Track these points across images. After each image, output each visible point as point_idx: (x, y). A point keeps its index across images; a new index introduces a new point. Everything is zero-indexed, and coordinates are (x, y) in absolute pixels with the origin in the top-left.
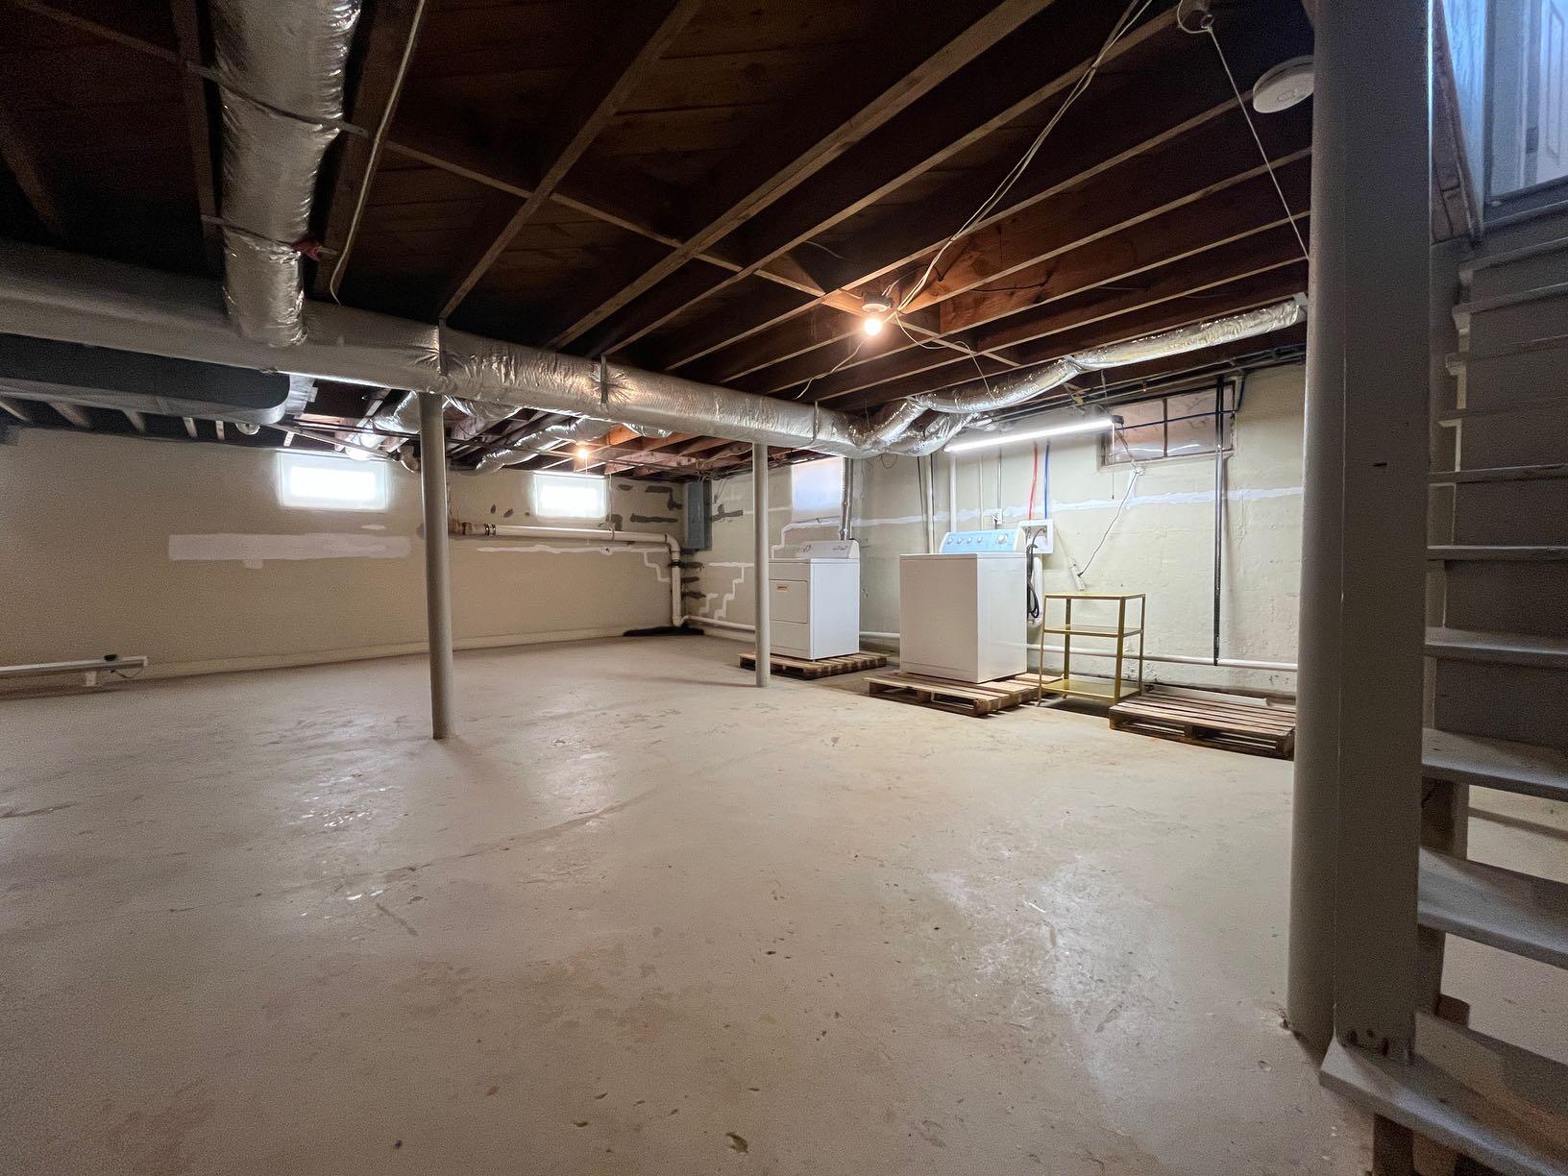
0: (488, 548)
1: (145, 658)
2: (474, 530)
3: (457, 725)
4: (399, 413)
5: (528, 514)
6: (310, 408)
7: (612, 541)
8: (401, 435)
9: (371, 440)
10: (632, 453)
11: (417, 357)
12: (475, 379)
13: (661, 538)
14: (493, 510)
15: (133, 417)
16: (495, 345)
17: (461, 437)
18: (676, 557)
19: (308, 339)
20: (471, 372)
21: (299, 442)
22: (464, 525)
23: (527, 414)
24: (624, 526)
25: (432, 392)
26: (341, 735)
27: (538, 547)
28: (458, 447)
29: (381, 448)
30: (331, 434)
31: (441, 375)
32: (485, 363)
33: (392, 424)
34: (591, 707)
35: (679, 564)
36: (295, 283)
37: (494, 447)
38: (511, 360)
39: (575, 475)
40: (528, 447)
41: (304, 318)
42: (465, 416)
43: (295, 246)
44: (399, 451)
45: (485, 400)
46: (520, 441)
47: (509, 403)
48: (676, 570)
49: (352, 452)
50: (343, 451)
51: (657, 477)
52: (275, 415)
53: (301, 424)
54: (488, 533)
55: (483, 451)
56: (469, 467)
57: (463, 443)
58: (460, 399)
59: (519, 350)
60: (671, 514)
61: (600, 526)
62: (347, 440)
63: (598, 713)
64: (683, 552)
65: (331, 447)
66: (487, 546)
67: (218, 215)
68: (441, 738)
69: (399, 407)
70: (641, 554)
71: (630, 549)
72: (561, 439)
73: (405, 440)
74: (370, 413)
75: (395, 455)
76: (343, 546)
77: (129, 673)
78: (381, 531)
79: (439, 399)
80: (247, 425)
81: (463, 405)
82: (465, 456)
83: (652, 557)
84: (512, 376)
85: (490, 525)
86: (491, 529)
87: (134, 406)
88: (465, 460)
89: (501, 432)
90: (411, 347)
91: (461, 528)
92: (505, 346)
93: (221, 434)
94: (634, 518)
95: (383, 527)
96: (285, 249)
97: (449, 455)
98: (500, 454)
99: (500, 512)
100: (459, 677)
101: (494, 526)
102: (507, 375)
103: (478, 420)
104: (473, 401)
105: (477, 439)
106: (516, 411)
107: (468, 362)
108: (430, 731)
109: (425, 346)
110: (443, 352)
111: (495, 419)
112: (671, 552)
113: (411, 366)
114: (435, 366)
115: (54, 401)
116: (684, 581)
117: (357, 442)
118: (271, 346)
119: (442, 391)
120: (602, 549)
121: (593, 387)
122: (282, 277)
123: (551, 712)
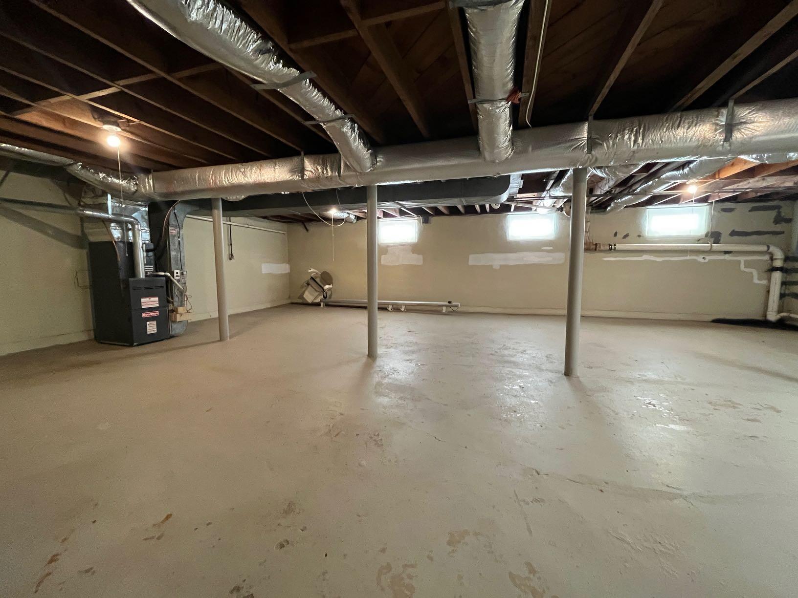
0: (610, 258)
1: (459, 304)
2: (602, 248)
3: (579, 369)
4: (562, 185)
5: (639, 236)
6: (521, 191)
7: (710, 252)
8: (564, 197)
9: (548, 202)
10: (740, 182)
11: (572, 146)
12: (611, 150)
13: (764, 248)
14: (616, 234)
15: (460, 207)
16: (627, 121)
17: (599, 193)
18: (778, 263)
19: (514, 152)
20: (608, 147)
21: (517, 209)
22: (596, 245)
23: (648, 167)
24: (722, 240)
25: (580, 167)
26: (519, 358)
27: (645, 257)
28: (596, 199)
29: (554, 206)
30: (531, 203)
31: (587, 153)
32: (619, 136)
33: (558, 192)
34: (679, 380)
35: (781, 269)
36: (508, 122)
37: (621, 195)
38: (640, 129)
39: (682, 205)
40: (644, 192)
41: (513, 141)
42: (602, 179)
43: (507, 100)
44: (562, 206)
45: (617, 164)
46: (639, 188)
47: (635, 162)
48: (777, 276)
49: (540, 210)
50: (536, 210)
51: (764, 199)
52: (504, 197)
53: (517, 200)
54: (611, 249)
55: (612, 199)
56: (603, 210)
57: (599, 196)
58: (599, 168)
59: (647, 119)
60: (778, 228)
61: (699, 241)
62: (537, 204)
63: (687, 387)
64: (787, 259)
65: (531, 209)
66: (611, 257)
67: (474, 97)
68: (569, 376)
69: (563, 181)
70: (739, 262)
71: (727, 257)
72: (674, 181)
73: (566, 200)
74: (548, 188)
75: (561, 209)
76: (532, 258)
77: (455, 309)
78: (551, 250)
79: (585, 170)
80: (496, 204)
81: (601, 171)
82: (600, 204)
83: (748, 264)
84: (640, 141)
85: (613, 244)
86: (613, 247)
87: (459, 203)
88: (600, 207)
89: (626, 185)
90: (569, 141)
91: (594, 246)
92: (636, 120)
93: (488, 210)
94: (733, 233)
95: (552, 248)
96: (503, 103)
97: (589, 204)
98: (624, 199)
99: (620, 236)
100: (584, 334)
101: (615, 245)
102: (635, 141)
103: (610, 179)
104: (607, 167)
105: (609, 192)
106: (640, 167)
107: (606, 140)
108: (562, 368)
109: (578, 137)
110: (589, 138)
111: (623, 176)
112: (772, 259)
113: (569, 154)
114: (584, 149)
115: (438, 206)
116: (784, 284)
117: (542, 205)
118: (497, 161)
119: (587, 165)
120: (700, 258)
121: (716, 130)
122: (502, 120)
123: (645, 376)
